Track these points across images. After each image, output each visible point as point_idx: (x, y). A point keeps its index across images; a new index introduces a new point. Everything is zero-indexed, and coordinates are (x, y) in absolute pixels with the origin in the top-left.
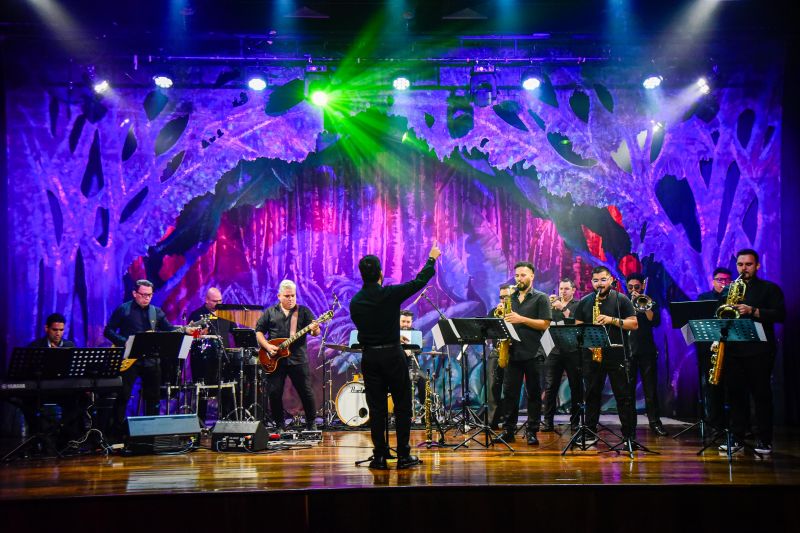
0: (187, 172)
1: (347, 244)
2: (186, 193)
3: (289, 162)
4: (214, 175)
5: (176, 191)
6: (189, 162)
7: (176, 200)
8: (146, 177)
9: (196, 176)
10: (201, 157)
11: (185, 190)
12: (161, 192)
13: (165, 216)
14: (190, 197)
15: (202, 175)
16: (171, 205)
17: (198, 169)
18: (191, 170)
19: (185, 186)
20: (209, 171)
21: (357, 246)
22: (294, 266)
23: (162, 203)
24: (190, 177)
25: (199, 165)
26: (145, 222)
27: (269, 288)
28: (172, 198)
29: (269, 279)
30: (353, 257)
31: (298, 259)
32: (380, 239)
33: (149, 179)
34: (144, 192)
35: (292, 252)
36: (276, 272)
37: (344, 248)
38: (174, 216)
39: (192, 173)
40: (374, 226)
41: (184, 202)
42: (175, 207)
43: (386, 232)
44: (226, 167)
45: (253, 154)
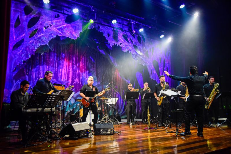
0: (39, 36)
1: (56, 70)
2: (38, 43)
3: (72, 39)
4: (48, 39)
5: (35, 42)
6: (40, 33)
7: (35, 45)
8: (24, 35)
9: (42, 38)
10: (44, 32)
11: (38, 42)
12: (29, 41)
13: (30, 50)
14: (40, 45)
15: (44, 38)
16: (33, 47)
17: (43, 36)
18: (40, 35)
19: (38, 41)
20: (47, 37)
21: (59, 71)
22: (40, 75)
23: (29, 45)
24: (40, 38)
25: (43, 34)
26: (22, 51)
27: (32, 82)
28: (33, 44)
29: (32, 79)
30: (58, 74)
31: (42, 73)
32: (66, 70)
33: (25, 36)
34: (22, 40)
35: (40, 71)
36: (34, 77)
37: (55, 71)
38: (34, 51)
39: (41, 37)
40: (64, 66)
41: (38, 46)
42: (35, 48)
43: (67, 68)
44: (52, 37)
45: (61, 34)
